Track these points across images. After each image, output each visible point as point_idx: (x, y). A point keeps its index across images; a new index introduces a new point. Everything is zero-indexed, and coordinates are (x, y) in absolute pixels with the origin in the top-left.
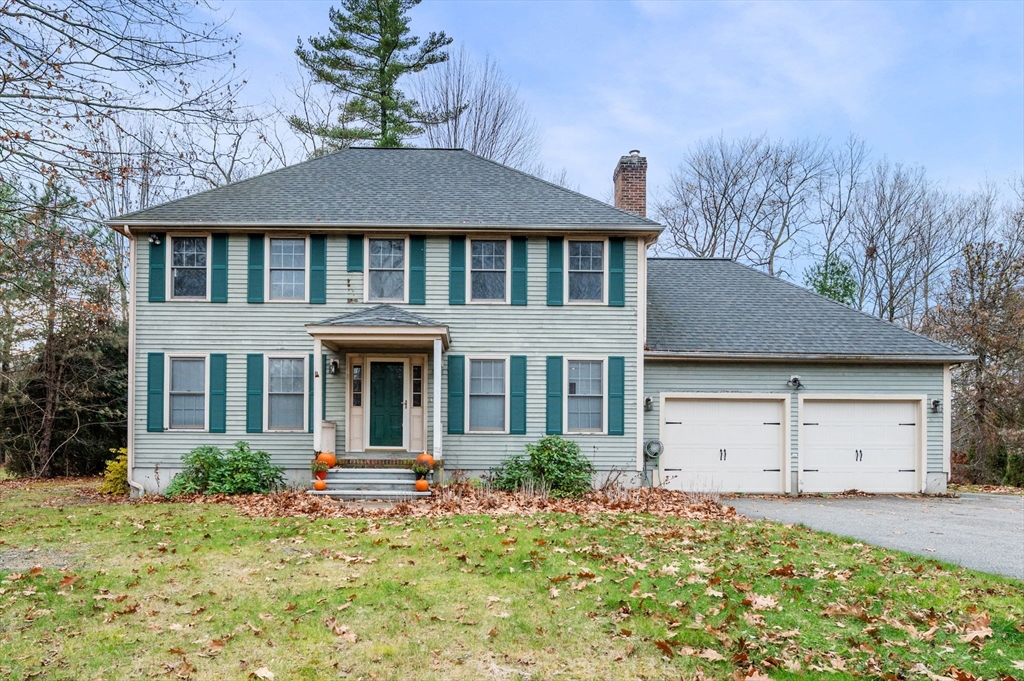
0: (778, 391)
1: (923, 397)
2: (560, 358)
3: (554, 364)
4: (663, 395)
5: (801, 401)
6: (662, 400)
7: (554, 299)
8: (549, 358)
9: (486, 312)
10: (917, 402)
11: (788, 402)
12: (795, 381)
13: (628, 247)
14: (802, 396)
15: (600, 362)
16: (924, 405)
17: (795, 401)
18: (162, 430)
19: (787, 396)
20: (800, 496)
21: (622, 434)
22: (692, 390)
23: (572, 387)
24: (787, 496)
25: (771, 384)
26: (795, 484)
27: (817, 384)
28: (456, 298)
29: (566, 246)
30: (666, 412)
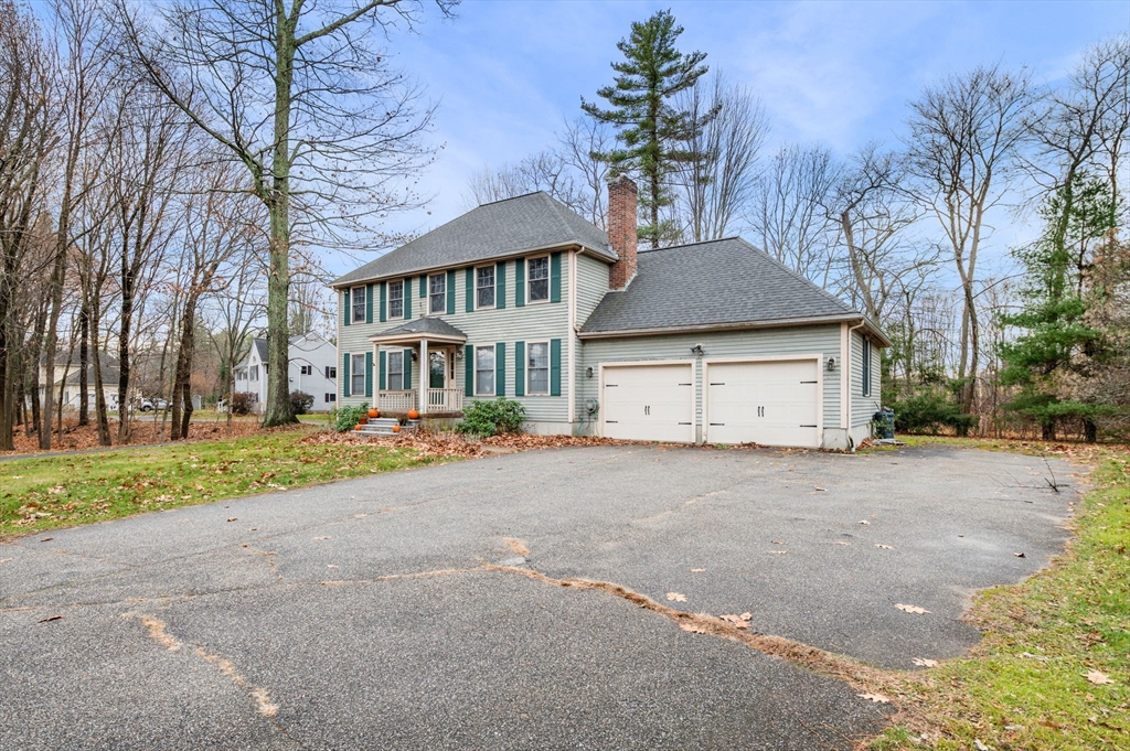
0: (686, 357)
1: (820, 356)
2: (523, 342)
3: (520, 345)
4: (601, 365)
5: (704, 365)
6: (600, 369)
7: (520, 303)
8: (517, 343)
9: (485, 315)
10: (816, 360)
11: (694, 366)
12: (699, 348)
13: (563, 257)
14: (705, 361)
15: (547, 344)
16: (821, 364)
17: (699, 365)
18: (349, 396)
19: (693, 361)
20: (705, 445)
21: (560, 395)
22: (620, 360)
23: (532, 361)
24: (693, 446)
25: (679, 351)
26: (698, 436)
27: (716, 349)
28: (469, 309)
29: (526, 263)
30: (602, 377)
